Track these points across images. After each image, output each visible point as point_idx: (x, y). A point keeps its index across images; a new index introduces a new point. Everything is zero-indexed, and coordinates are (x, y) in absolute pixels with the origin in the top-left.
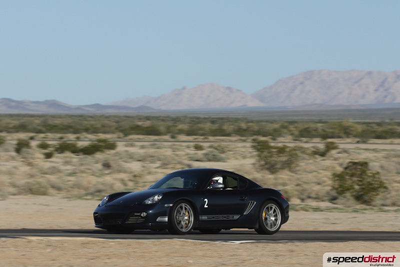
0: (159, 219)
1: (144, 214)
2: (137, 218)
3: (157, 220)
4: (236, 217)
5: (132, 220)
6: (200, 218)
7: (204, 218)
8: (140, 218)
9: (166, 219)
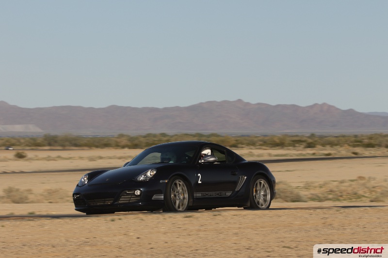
0: (155, 197)
1: (138, 192)
2: (130, 196)
3: (153, 199)
4: (229, 194)
5: (123, 200)
6: (195, 195)
7: (198, 195)
8: (133, 196)
9: (163, 197)
